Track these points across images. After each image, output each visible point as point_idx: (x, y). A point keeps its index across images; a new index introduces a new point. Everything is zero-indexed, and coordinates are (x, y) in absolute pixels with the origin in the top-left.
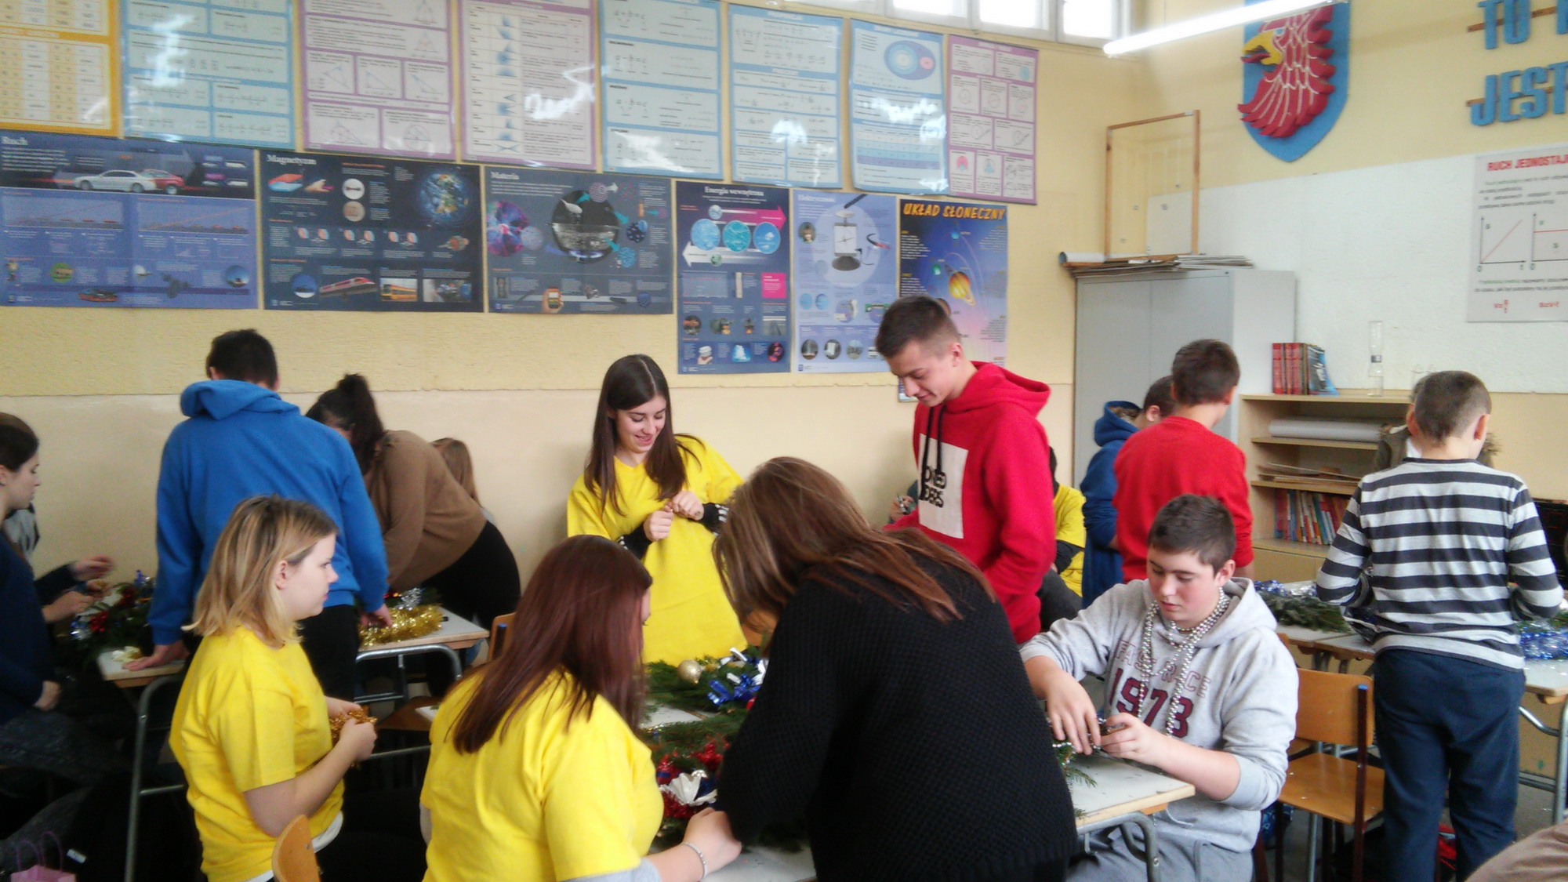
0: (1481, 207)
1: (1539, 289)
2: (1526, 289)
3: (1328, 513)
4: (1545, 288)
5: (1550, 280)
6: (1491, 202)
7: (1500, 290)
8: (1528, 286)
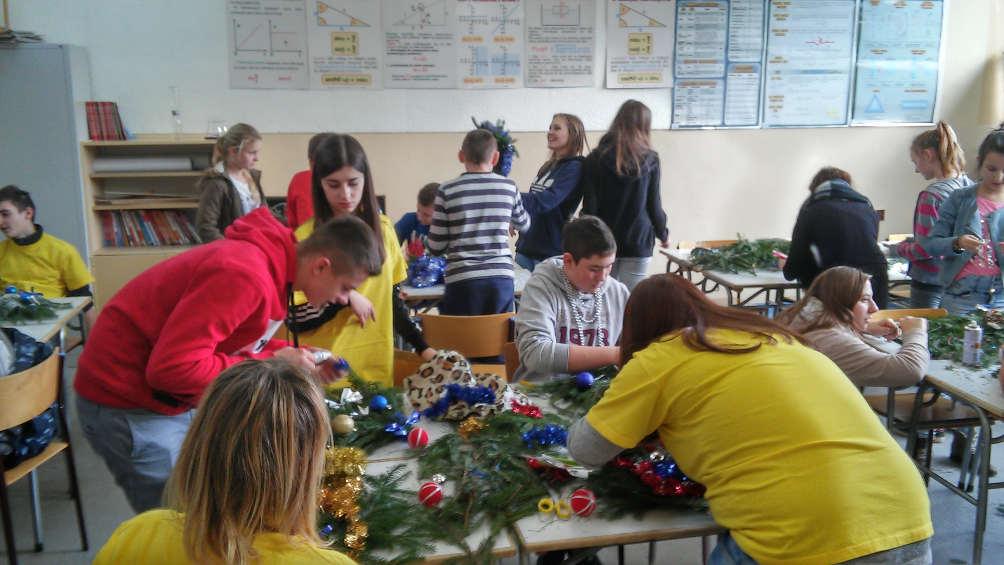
0: (233, 13)
1: (278, 68)
2: (269, 68)
3: (149, 223)
4: (282, 69)
5: (284, 64)
6: (239, 10)
7: (252, 68)
8: (270, 66)
